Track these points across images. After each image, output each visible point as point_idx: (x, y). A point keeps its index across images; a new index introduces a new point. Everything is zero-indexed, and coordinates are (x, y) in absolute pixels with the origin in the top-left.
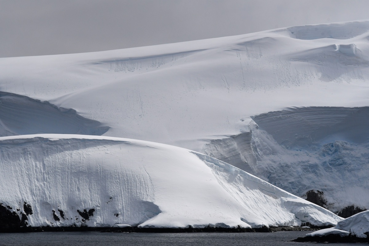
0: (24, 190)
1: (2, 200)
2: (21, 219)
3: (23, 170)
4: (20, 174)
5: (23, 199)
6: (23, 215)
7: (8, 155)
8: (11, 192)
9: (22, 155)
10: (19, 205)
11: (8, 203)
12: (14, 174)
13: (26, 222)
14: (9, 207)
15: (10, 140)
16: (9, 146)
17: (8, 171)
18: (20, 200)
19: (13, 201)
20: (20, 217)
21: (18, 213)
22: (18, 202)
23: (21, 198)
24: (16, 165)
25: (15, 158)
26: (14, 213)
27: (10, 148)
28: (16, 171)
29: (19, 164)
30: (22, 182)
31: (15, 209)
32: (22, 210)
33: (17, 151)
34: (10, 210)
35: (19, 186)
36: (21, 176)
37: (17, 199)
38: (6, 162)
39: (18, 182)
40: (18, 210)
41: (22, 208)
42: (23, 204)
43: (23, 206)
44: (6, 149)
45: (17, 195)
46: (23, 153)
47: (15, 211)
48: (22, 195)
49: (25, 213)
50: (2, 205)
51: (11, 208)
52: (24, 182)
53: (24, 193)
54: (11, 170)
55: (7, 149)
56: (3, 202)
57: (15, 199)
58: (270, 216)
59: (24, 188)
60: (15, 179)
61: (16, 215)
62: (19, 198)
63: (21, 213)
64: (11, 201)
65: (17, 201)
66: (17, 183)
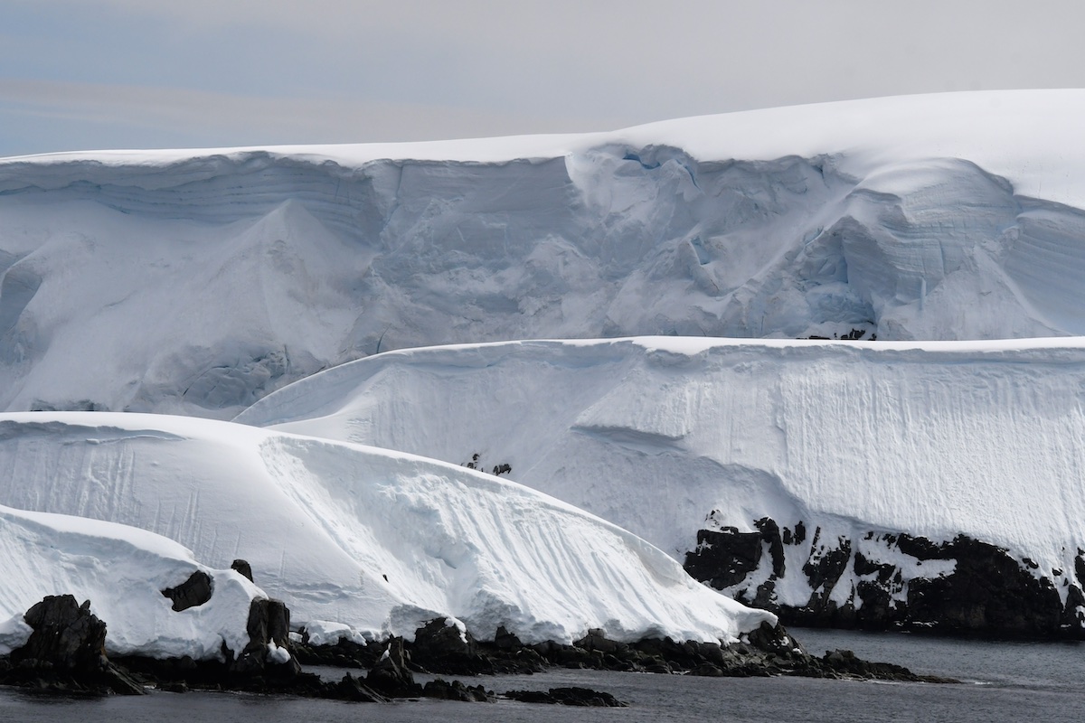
0: (1079, 510)
2: (1064, 602)
3: (1077, 446)
4: (1068, 459)
5: (1073, 540)
6: (1072, 589)
7: (1034, 395)
8: (1037, 513)
9: (1077, 399)
10: (1060, 556)
11: (1026, 549)
12: (1048, 458)
13: (1081, 614)
14: (1027, 561)
15: (1042, 350)
16: (1037, 370)
17: (1031, 448)
18: (1065, 543)
19: (1044, 543)
20: (1063, 594)
21: (1057, 582)
22: (1059, 548)
23: (1067, 537)
24: (1057, 431)
25: (1057, 408)
26: (1044, 580)
27: (1040, 376)
28: (1055, 450)
29: (1068, 429)
30: (1073, 486)
31: (1045, 569)
32: (1069, 574)
33: (1061, 387)
34: (1031, 570)
35: (1063, 497)
36: (1072, 467)
37: (1057, 538)
38: (1025, 418)
39: (1062, 486)
40: (1056, 573)
41: (1070, 567)
42: (1073, 554)
43: (1073, 560)
45: (1054, 526)
47: (1045, 575)
48: (1070, 527)
49: (1079, 585)
50: (1007, 553)
51: (1036, 567)
52: (1081, 486)
53: (1078, 520)
54: (1041, 446)
55: (1033, 378)
56: (1012, 544)
57: (1048, 538)
59: (1077, 503)
60: (1051, 473)
61: (1049, 588)
62: (1063, 536)
63: (1066, 582)
65: (1054, 544)
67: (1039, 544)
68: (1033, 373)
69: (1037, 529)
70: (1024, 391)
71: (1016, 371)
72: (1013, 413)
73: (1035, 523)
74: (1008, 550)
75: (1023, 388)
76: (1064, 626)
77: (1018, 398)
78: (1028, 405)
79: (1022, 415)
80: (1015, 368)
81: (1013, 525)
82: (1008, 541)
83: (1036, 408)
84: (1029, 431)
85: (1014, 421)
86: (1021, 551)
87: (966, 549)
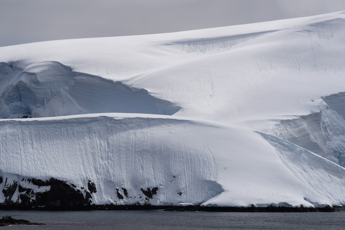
0: (89, 168)
1: (66, 179)
2: (85, 197)
3: (87, 148)
4: (84, 152)
5: (87, 177)
6: (87, 193)
7: (73, 133)
8: (75, 170)
9: (86, 133)
10: (83, 183)
11: (72, 181)
12: (78, 152)
13: (90, 200)
14: (73, 185)
15: (75, 119)
16: (73, 125)
17: (73, 149)
18: (84, 179)
19: (78, 179)
20: (84, 195)
21: (82, 191)
22: (83, 180)
23: (85, 176)
24: (81, 144)
25: (80, 137)
26: (78, 191)
27: (75, 127)
28: (80, 150)
29: (84, 143)
30: (86, 161)
31: (79, 187)
32: (86, 188)
33: (81, 130)
34: (74, 188)
35: (83, 164)
36: (86, 155)
37: (82, 177)
38: (71, 140)
39: (83, 161)
40: (82, 188)
41: (86, 186)
42: (87, 182)
43: (87, 184)
44: (71, 127)
45: (81, 174)
46: (88, 132)
47: (79, 189)
48: (86, 174)
49: (89, 192)
50: (66, 183)
51: (76, 187)
52: (89, 161)
53: (88, 171)
54: (76, 149)
55: (73, 128)
56: (68, 180)
57: (79, 178)
58: (334, 196)
59: (88, 166)
60: (79, 157)
61: (80, 193)
62: (84, 177)
63: (85, 191)
64: (76, 179)
65: (81, 179)
66: (81, 162)
67: (76, 180)
68: (73, 126)
69: (75, 175)
70: (70, 132)
71: (67, 126)
72: (67, 139)
73: (75, 173)
74: (67, 182)
75: (69, 131)
76: (85, 205)
77: (68, 134)
78: (71, 136)
79: (69, 139)
80: (67, 125)
81: (68, 174)
82: (67, 179)
83: (74, 137)
84: (72, 144)
85: (67, 141)
86: (70, 182)
87: (53, 182)
